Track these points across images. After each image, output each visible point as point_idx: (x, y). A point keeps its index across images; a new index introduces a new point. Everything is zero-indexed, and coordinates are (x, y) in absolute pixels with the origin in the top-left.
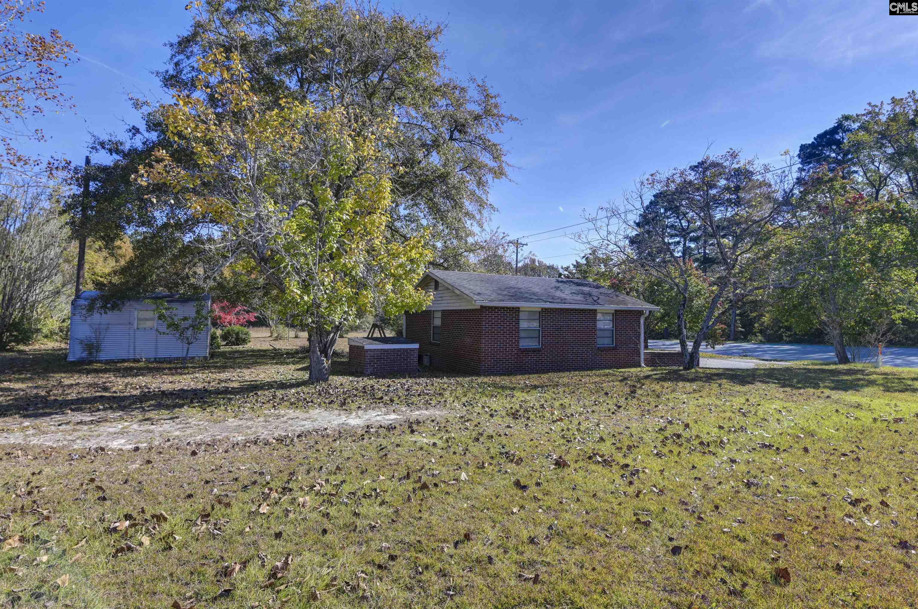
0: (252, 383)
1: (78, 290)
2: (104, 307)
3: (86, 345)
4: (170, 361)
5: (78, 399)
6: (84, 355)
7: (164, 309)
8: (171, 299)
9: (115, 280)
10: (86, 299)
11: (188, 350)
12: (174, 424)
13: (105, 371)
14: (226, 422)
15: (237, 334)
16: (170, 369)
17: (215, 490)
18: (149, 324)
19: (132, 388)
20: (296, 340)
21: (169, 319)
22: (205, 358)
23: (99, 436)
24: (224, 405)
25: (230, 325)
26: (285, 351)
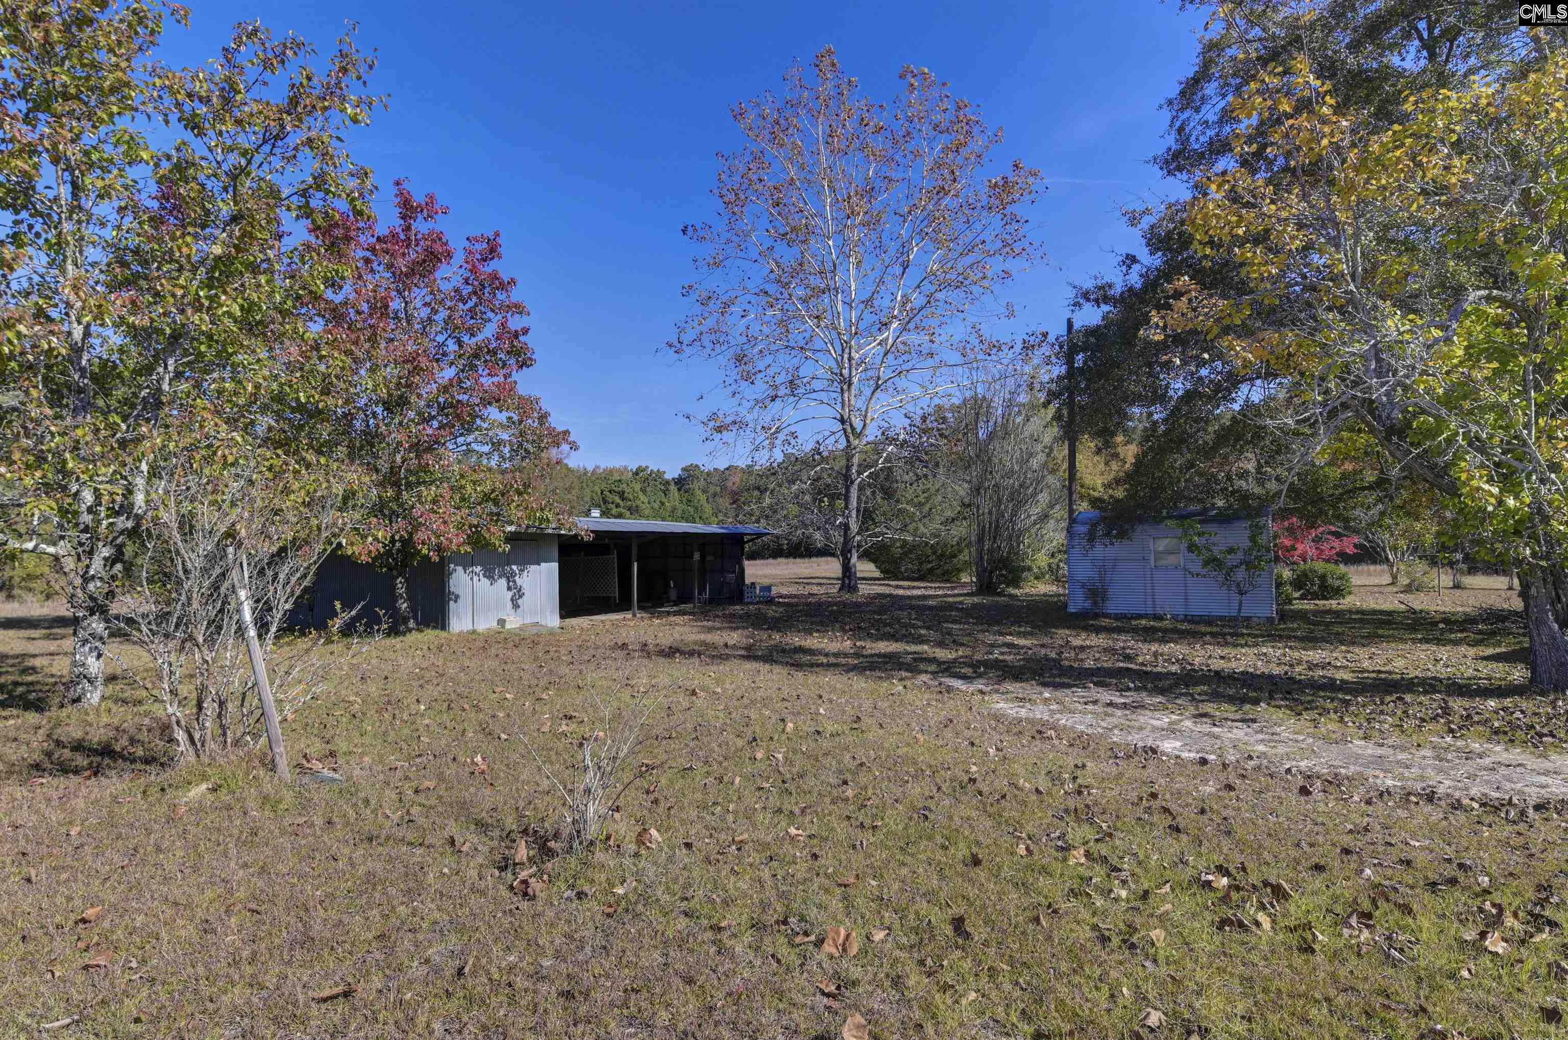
0: (1383, 676)
1: (1071, 511)
2: (1108, 534)
3: (1089, 590)
4: (1209, 621)
5: (1098, 669)
6: (1088, 604)
7: (1195, 534)
8: (1205, 517)
9: (1120, 493)
10: (1083, 524)
11: (1240, 604)
12: (1250, 730)
13: (1119, 630)
14: (1350, 745)
15: (1323, 577)
16: (1213, 635)
17: (1368, 872)
18: (1171, 560)
19: (1165, 661)
20: (1458, 592)
21: (1204, 551)
22: (1270, 620)
23: (1141, 728)
24: (1336, 712)
25: (1305, 560)
26: (1438, 617)
